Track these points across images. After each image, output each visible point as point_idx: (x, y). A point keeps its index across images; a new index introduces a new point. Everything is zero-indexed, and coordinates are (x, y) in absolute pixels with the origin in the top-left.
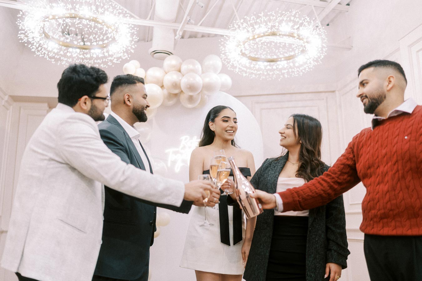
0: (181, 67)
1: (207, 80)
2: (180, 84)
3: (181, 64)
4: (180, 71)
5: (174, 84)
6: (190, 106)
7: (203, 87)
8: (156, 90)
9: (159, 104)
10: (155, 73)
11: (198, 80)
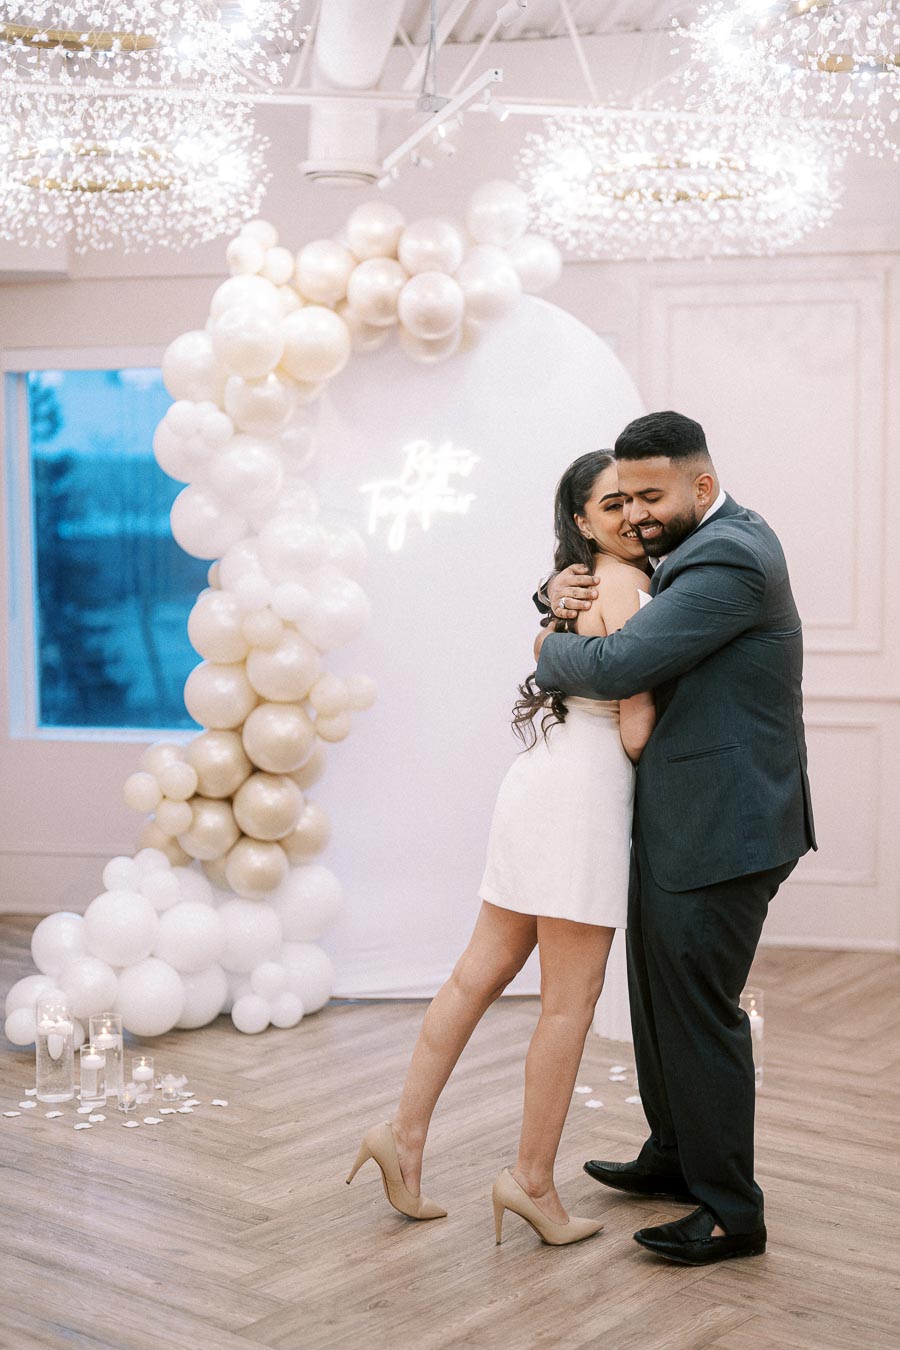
0: (399, 242)
1: (478, 286)
2: (396, 302)
3: (400, 233)
4: (395, 257)
6: (430, 359)
7: (468, 307)
8: (327, 329)
9: (338, 368)
10: (322, 261)
11: (449, 294)
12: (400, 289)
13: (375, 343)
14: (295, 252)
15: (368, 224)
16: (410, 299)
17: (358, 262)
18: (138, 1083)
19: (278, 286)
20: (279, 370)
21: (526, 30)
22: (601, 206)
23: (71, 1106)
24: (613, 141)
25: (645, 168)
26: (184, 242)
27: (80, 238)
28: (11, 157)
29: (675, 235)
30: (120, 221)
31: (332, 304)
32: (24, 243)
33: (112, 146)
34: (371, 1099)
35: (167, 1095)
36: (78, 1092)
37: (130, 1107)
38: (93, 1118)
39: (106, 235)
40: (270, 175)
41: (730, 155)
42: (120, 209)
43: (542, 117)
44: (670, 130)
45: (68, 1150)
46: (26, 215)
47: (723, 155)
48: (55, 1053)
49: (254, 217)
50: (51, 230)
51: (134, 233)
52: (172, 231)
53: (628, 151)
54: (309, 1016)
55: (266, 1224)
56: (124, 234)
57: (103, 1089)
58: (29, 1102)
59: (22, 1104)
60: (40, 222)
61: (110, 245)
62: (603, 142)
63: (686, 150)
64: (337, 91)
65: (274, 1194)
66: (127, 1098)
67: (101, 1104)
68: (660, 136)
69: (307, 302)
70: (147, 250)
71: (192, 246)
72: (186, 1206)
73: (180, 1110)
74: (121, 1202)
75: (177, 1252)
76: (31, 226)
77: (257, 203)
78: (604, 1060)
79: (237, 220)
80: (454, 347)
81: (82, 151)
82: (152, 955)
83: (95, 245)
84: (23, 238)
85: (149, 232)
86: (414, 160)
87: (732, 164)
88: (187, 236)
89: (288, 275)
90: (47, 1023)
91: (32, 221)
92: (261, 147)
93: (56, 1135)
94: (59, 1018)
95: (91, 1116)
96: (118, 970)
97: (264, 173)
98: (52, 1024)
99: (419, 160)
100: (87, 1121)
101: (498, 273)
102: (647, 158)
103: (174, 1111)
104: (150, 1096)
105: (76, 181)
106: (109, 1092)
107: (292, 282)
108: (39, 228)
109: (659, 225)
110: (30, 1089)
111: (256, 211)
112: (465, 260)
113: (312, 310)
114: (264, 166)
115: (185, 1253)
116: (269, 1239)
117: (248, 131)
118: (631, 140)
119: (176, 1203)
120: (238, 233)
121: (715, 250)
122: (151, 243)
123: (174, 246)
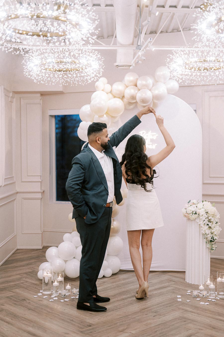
0: (137, 82)
1: (156, 92)
2: (136, 96)
3: (137, 79)
4: (136, 86)
5: (132, 97)
8: (118, 103)
9: (121, 113)
10: (118, 87)
11: (148, 94)
12: (137, 93)
13: (132, 107)
14: (112, 85)
15: (129, 78)
16: (139, 95)
17: (127, 87)
18: (67, 290)
19: (107, 93)
20: (107, 113)
21: (173, 30)
22: (188, 72)
23: (50, 295)
24: (188, 55)
25: (196, 62)
26: (85, 83)
27: (61, 83)
28: (41, 64)
29: (207, 78)
30: (70, 78)
31: (121, 98)
32: (47, 84)
33: (64, 60)
34: (124, 297)
35: (74, 293)
36: (52, 291)
37: (64, 296)
38: (55, 298)
39: (67, 81)
40: (104, 66)
41: (218, 58)
42: (70, 76)
43: (171, 50)
44: (202, 52)
45: (47, 306)
46: (48, 78)
47: (216, 58)
48: (46, 282)
49: (101, 77)
50: (54, 81)
51: (73, 81)
52: (82, 80)
53: (192, 58)
54: (113, 275)
55: (90, 328)
56: (71, 82)
57: (58, 291)
58: (40, 293)
59: (38, 294)
60: (51, 79)
61: (67, 84)
62: (186, 56)
63: (206, 57)
64: (122, 46)
65: (94, 320)
66: (63, 294)
67: (57, 295)
68: (200, 54)
69: (115, 97)
70: (76, 85)
71: (86, 84)
72: (71, 322)
73: (76, 297)
74: (56, 320)
75: (66, 333)
76: (49, 80)
77: (101, 73)
78: (187, 289)
79: (97, 78)
81: (57, 62)
82: (74, 258)
83: (64, 84)
84: (47, 83)
85: (76, 81)
86: (137, 61)
87: (218, 60)
88: (86, 81)
89: (110, 90)
90: (45, 274)
91: (49, 79)
92: (102, 60)
93: (45, 302)
94: (49, 273)
95: (54, 298)
96: (66, 261)
97: (103, 66)
98: (47, 274)
99: (138, 61)
100: (53, 299)
101: (161, 89)
102: (196, 59)
103: (75, 298)
104: (70, 293)
105: (55, 69)
106: (60, 292)
108: (50, 81)
109: (203, 76)
110: (41, 290)
111: (101, 75)
112: (153, 86)
113: (115, 99)
114: (103, 64)
115: (68, 334)
116: (90, 331)
117: (99, 56)
118: (193, 55)
119: (69, 321)
120: (97, 80)
121: (218, 83)
122: (77, 83)
123: (82, 84)
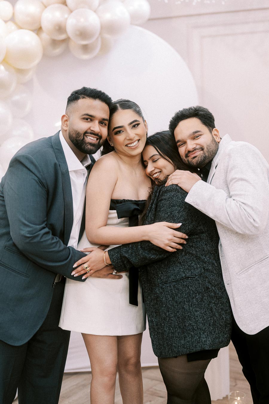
1: (108, 16)
2: (65, 26)
4: (65, 3)
5: (57, 28)
6: (85, 57)
7: (102, 28)
8: (29, 40)
9: (37, 62)
10: (27, 7)
11: (92, 20)
12: (67, 18)
14: (13, 3)
16: (72, 23)
17: (46, 7)
19: (6, 22)
20: (5, 62)
69: (19, 27)
80: (97, 51)
89: (10, 15)
107: (13, 19)
112: (99, 6)
113: (22, 31)
